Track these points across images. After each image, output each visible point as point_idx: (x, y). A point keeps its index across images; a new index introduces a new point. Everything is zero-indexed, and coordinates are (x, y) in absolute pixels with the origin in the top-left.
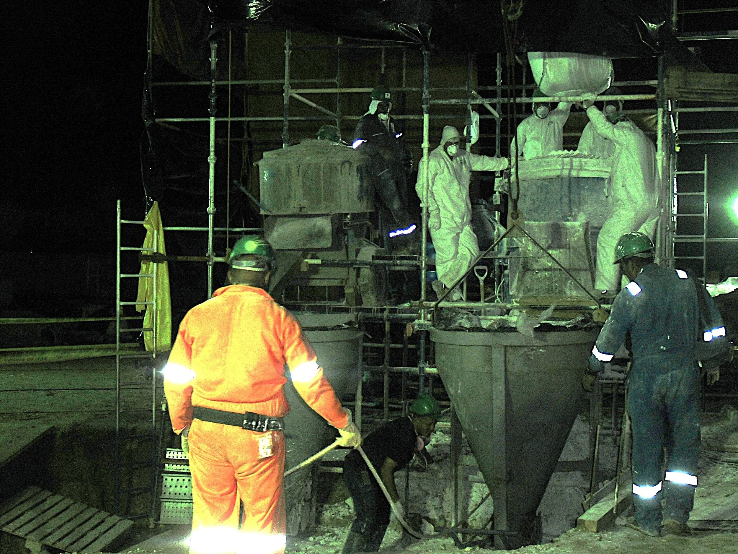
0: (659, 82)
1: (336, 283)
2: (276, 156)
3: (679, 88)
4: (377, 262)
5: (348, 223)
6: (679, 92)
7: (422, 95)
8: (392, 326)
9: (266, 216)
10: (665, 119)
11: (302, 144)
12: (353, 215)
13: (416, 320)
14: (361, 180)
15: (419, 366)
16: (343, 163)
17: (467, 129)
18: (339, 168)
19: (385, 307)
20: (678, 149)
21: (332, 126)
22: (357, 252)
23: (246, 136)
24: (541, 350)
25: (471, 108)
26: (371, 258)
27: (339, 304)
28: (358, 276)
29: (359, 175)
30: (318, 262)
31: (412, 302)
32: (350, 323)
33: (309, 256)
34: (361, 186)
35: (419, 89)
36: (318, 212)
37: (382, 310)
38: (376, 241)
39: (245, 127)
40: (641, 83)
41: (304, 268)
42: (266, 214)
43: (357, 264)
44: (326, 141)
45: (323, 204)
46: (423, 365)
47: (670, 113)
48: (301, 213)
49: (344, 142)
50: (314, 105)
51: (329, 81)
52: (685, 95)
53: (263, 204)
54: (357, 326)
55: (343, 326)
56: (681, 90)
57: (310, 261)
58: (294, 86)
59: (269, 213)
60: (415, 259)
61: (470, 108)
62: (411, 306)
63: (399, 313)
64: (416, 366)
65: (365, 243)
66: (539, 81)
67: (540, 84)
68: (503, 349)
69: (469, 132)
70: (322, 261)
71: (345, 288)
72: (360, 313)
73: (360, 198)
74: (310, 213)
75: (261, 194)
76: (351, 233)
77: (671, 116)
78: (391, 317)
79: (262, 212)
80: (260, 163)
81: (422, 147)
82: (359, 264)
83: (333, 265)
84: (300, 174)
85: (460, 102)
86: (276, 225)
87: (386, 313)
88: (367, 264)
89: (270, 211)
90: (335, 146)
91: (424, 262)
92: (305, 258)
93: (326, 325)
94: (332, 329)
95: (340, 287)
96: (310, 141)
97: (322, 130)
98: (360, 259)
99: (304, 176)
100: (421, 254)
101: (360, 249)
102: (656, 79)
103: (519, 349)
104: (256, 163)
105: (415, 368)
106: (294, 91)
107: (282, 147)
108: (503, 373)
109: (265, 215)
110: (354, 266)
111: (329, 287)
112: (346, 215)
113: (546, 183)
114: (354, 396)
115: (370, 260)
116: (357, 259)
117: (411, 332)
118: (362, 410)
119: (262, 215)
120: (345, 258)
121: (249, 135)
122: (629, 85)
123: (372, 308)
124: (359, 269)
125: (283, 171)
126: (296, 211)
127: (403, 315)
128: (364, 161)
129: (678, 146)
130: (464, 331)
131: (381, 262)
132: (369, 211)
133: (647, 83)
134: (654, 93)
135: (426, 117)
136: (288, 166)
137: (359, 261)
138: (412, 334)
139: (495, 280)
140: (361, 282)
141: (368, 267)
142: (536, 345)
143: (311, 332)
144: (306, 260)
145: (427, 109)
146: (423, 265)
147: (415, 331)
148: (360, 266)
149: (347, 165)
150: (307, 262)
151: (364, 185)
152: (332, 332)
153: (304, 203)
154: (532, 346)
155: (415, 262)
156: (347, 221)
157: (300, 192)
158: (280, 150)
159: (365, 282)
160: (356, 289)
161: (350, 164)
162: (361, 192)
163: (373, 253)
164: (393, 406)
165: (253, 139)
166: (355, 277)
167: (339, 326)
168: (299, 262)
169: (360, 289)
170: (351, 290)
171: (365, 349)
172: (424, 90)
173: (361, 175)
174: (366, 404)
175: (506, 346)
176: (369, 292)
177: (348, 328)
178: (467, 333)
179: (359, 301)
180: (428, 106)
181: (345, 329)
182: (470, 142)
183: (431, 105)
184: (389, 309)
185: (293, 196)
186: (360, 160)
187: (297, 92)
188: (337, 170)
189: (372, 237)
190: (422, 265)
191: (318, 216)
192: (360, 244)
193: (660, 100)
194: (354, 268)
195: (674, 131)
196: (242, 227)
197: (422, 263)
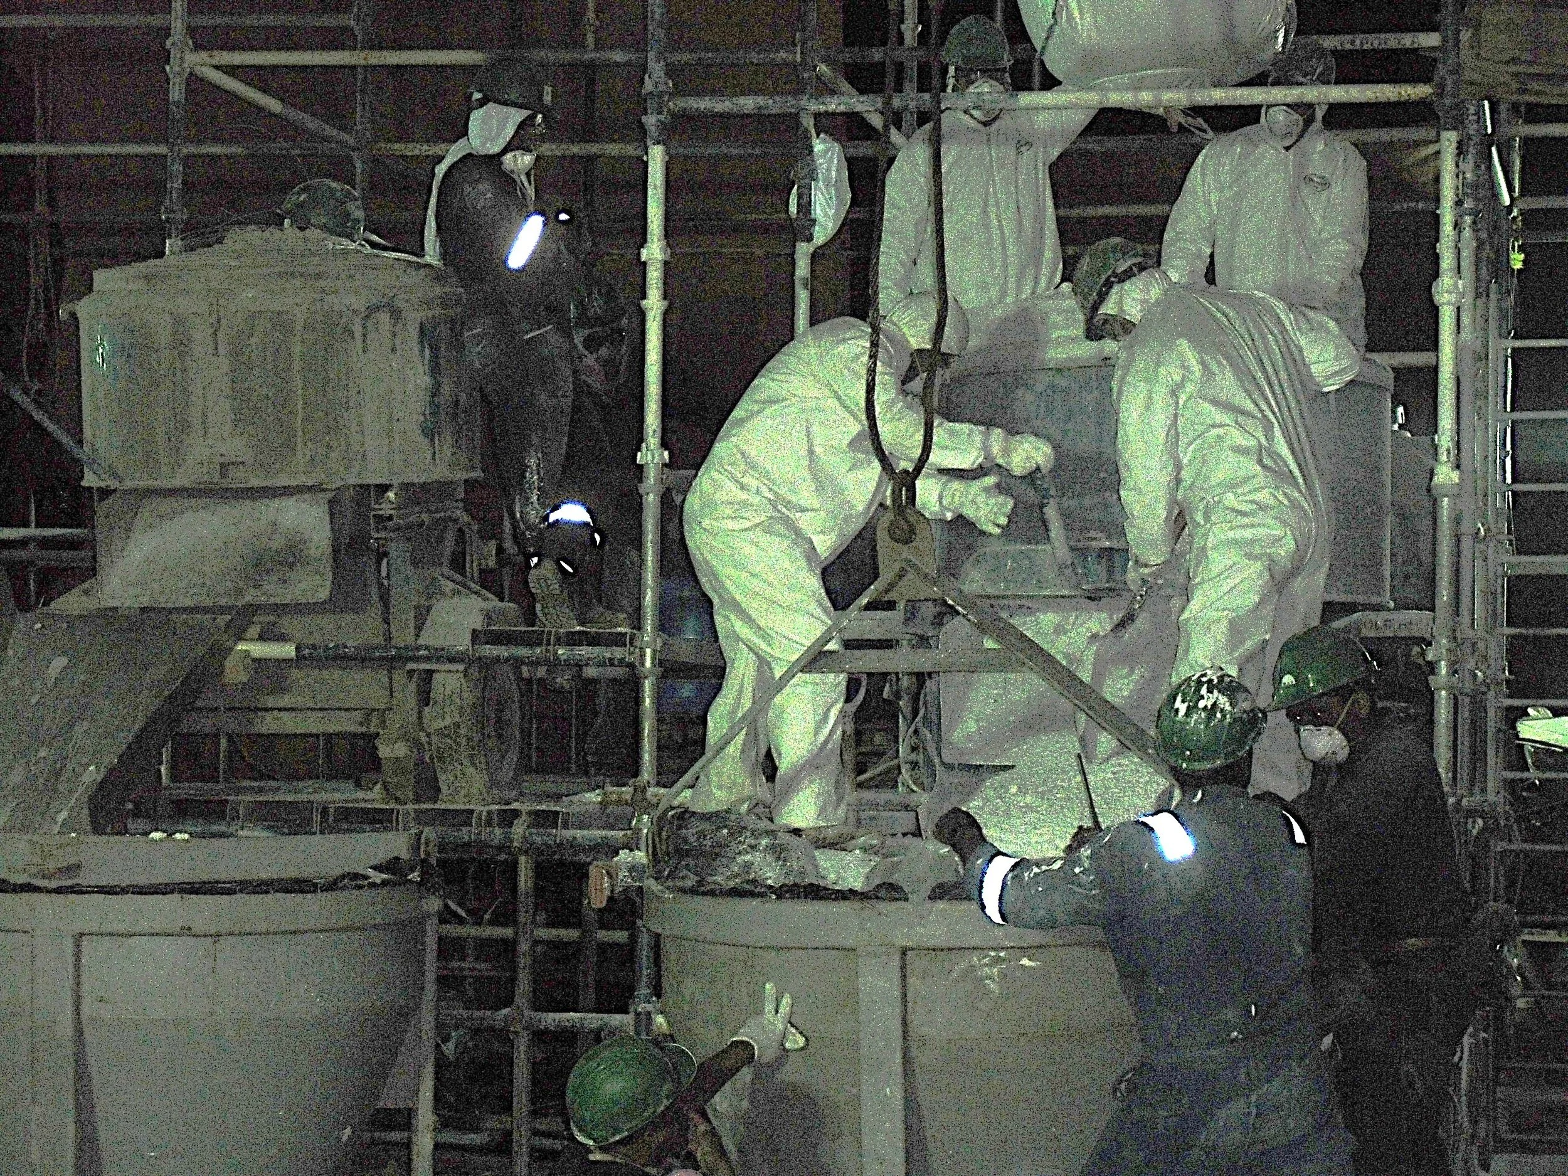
0: (1445, 40)
1: (347, 724)
2: (140, 285)
3: (1514, 60)
4: (489, 651)
5: (390, 518)
6: (1516, 75)
7: (642, 82)
8: (540, 870)
9: (105, 493)
10: (1468, 166)
11: (228, 243)
12: (406, 486)
13: (623, 853)
14: (435, 369)
15: (632, 1009)
16: (372, 310)
17: (800, 196)
18: (358, 330)
19: (515, 806)
20: (1517, 261)
21: (334, 185)
22: (422, 616)
23: (40, 206)
24: (1025, 962)
25: (812, 122)
26: (468, 637)
27: (360, 794)
28: (425, 697)
29: (427, 351)
30: (288, 650)
31: (609, 788)
32: (392, 866)
33: (254, 631)
34: (435, 392)
35: (632, 56)
36: (283, 481)
37: (508, 818)
38: (489, 581)
39: (40, 175)
40: (1391, 41)
41: (235, 672)
42: (103, 484)
43: (417, 659)
44: (313, 234)
45: (303, 453)
46: (649, 1007)
47: (1488, 141)
48: (225, 484)
49: (375, 238)
50: (274, 105)
51: (328, 21)
52: (1535, 86)
53: (95, 450)
54: (415, 876)
55: (366, 877)
56: (1522, 68)
57: (259, 650)
58: (201, 40)
59: (113, 484)
60: (619, 640)
61: (808, 122)
62: (604, 805)
63: (566, 826)
64: (625, 1011)
65: (449, 586)
66: (1044, 35)
67: (1044, 48)
68: (897, 958)
69: (805, 207)
70: (297, 648)
71: (378, 743)
72: (428, 832)
73: (430, 433)
74: (255, 483)
75: (86, 417)
76: (397, 549)
77: (1494, 149)
78: (539, 840)
79: (89, 480)
80: (83, 308)
81: (643, 259)
82: (428, 659)
83: (339, 658)
84: (222, 350)
85: (773, 105)
86: (139, 523)
87: (519, 829)
88: (452, 660)
89: (115, 475)
90: (344, 252)
91: (648, 651)
92: (241, 639)
93: (308, 872)
94: (332, 886)
95: (363, 735)
96: (258, 233)
97: (297, 197)
98: (431, 642)
99: (235, 354)
100: (638, 626)
101: (429, 608)
102: (1434, 28)
103: (953, 955)
104: (70, 307)
105: (618, 1017)
106: (203, 55)
107: (161, 254)
108: (898, 1043)
109: (100, 489)
110: (411, 666)
111: (329, 737)
112: (383, 489)
113: (1064, 383)
114: (410, 1113)
115: (463, 644)
116: (421, 641)
117: (607, 893)
118: (436, 1161)
119: (90, 489)
120: (380, 640)
121: (51, 203)
122: (1348, 46)
123: (472, 811)
124: (430, 673)
125: (163, 338)
126: (210, 475)
127: (579, 834)
128: (444, 305)
129: (1521, 249)
130: (762, 895)
131: (503, 651)
132: (462, 475)
133: (1408, 40)
134: (1427, 80)
135: (656, 157)
136: (179, 321)
137: (427, 648)
138: (611, 899)
139: (898, 709)
140: (437, 720)
141: (461, 667)
142: (1008, 944)
143: (253, 897)
144: (241, 647)
145: (663, 127)
146: (648, 664)
147: (618, 889)
148: (433, 667)
149: (384, 317)
150: (247, 653)
151: (446, 389)
152: (328, 895)
153: (236, 447)
154: (993, 949)
155: (618, 653)
156: (386, 510)
157: (221, 411)
158: (152, 262)
159: (448, 721)
160: (417, 743)
161: (396, 315)
162: (435, 409)
163: (477, 622)
164: (547, 1143)
165: (62, 218)
166: (412, 703)
167: (356, 876)
168: (220, 652)
169: (429, 743)
170: (401, 749)
171: (448, 948)
172: (651, 64)
173: (435, 349)
174: (449, 1137)
175: (904, 952)
176: (463, 756)
177: (384, 883)
178: (772, 906)
179: (428, 787)
180: (662, 117)
181: (373, 885)
182: (810, 239)
183: (673, 114)
184: (530, 813)
185: (196, 420)
186: (427, 303)
187: (214, 62)
188: (352, 334)
189: (472, 567)
190: (643, 664)
191: (286, 492)
192: (433, 591)
193: (1448, 101)
194: (411, 673)
195: (1507, 201)
196: (26, 525)
197: (642, 656)
